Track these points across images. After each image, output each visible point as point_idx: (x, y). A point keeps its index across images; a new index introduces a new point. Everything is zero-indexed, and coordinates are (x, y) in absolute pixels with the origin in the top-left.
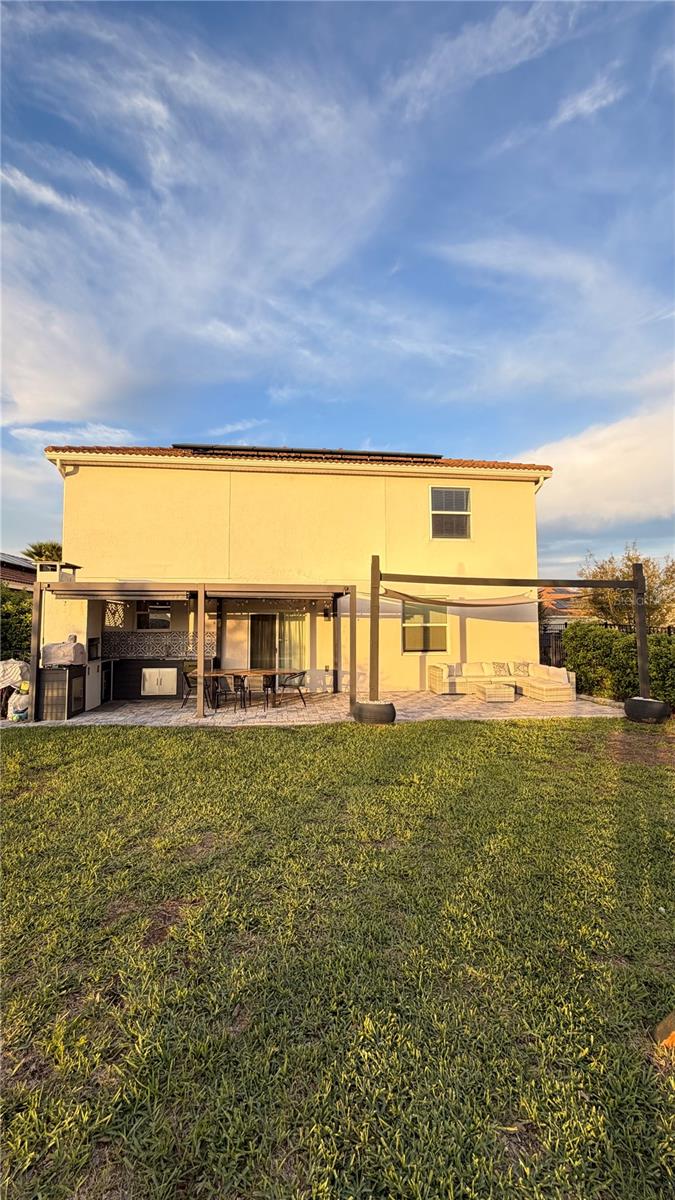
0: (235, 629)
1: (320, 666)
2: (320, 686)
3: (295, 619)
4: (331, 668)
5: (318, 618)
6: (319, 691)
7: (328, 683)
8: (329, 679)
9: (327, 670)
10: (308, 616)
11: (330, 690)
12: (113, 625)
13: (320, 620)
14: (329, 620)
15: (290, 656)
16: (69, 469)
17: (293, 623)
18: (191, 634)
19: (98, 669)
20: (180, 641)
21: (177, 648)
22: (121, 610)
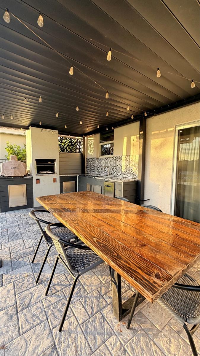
18: (124, 158)
19: (55, 180)
20: (117, 164)
21: (116, 170)
22: (92, 144)
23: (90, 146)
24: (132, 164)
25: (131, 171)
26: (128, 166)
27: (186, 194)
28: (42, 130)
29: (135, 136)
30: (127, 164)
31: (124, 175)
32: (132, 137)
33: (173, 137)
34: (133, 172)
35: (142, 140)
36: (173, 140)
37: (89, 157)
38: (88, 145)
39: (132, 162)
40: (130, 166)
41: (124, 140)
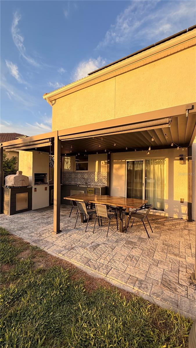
0: (119, 169)
1: (177, 198)
2: (176, 212)
3: (158, 163)
4: (186, 200)
5: (175, 162)
6: (175, 216)
7: (183, 212)
8: (184, 209)
9: (182, 202)
10: (167, 160)
11: (185, 217)
12: (67, 168)
13: (177, 163)
14: (185, 163)
15: (154, 187)
16: (53, 102)
17: (156, 166)
18: (96, 173)
19: (46, 189)
20: (92, 177)
21: (90, 180)
22: (69, 162)
23: (67, 163)
24: (102, 177)
25: (101, 181)
26: (100, 178)
27: (131, 193)
28: (39, 152)
29: (104, 161)
30: (99, 177)
31: (96, 184)
32: (102, 162)
33: (125, 165)
34: (103, 181)
35: (109, 165)
36: (125, 166)
37: (65, 171)
38: (65, 162)
39: (102, 176)
40: (101, 178)
41: (96, 162)
